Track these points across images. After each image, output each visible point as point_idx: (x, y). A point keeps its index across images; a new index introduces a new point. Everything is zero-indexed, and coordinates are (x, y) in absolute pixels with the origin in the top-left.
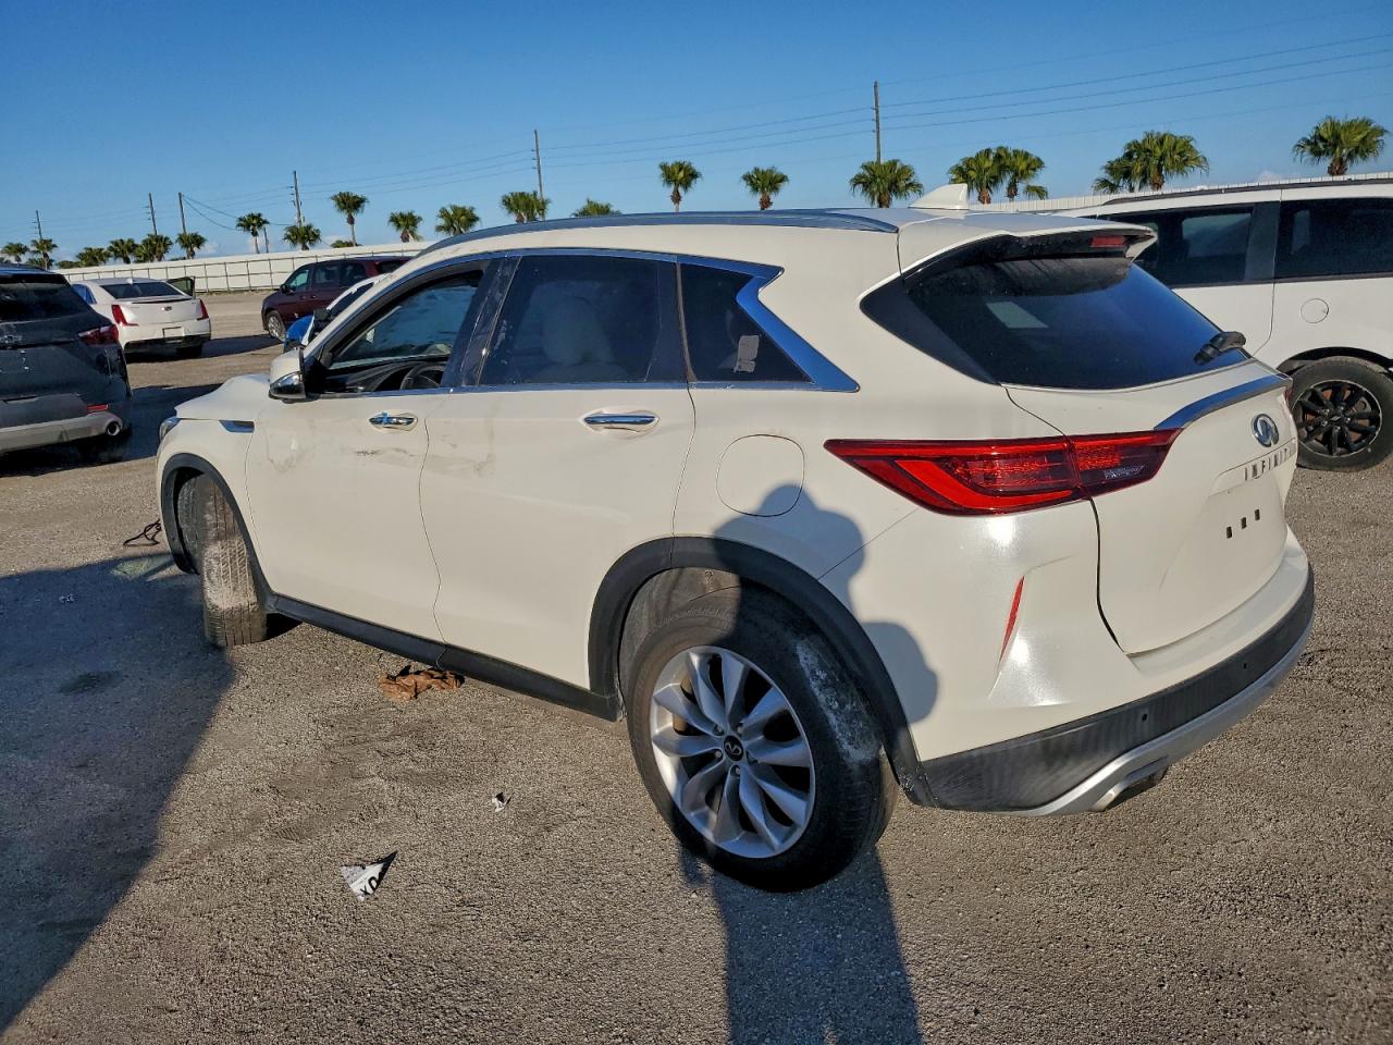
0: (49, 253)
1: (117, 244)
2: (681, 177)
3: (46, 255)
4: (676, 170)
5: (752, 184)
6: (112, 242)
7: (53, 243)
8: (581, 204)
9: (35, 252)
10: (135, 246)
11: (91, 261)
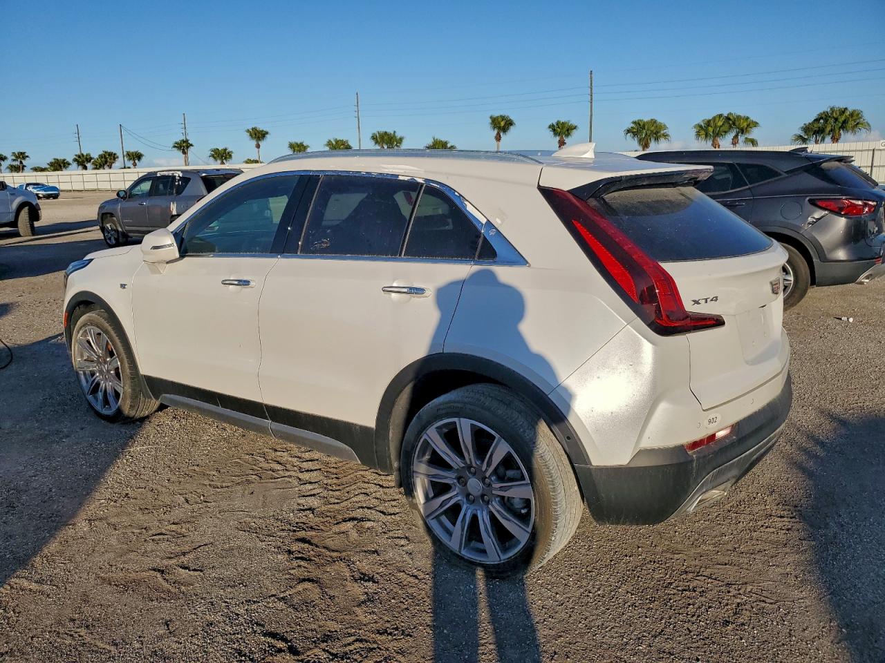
0: (23, 161)
1: (79, 157)
2: (502, 125)
3: (21, 162)
4: (500, 119)
5: (554, 130)
6: (76, 155)
7: (26, 154)
8: (430, 142)
9: (14, 160)
10: (91, 158)
11: (59, 168)
